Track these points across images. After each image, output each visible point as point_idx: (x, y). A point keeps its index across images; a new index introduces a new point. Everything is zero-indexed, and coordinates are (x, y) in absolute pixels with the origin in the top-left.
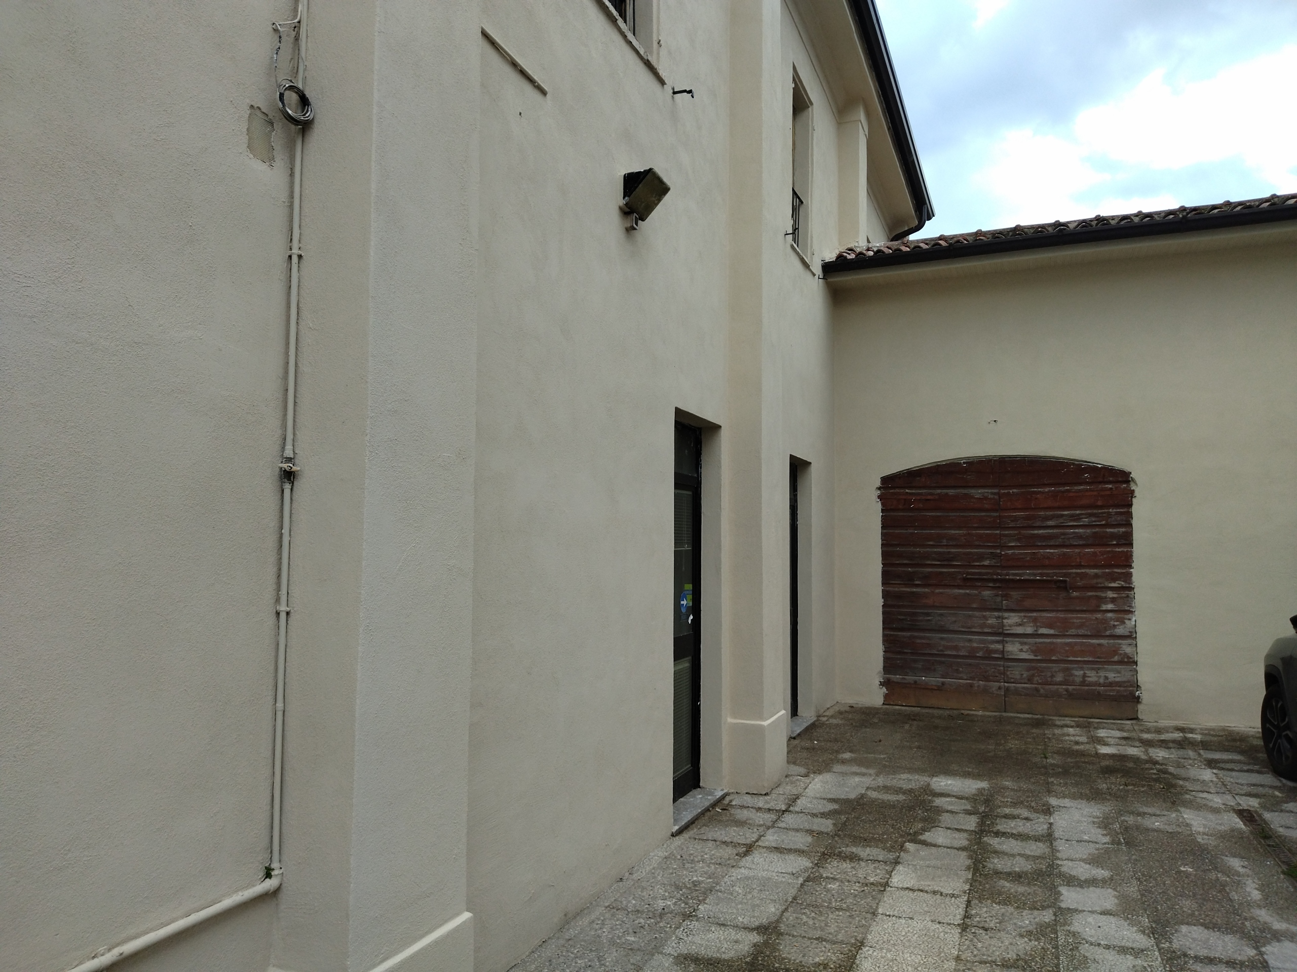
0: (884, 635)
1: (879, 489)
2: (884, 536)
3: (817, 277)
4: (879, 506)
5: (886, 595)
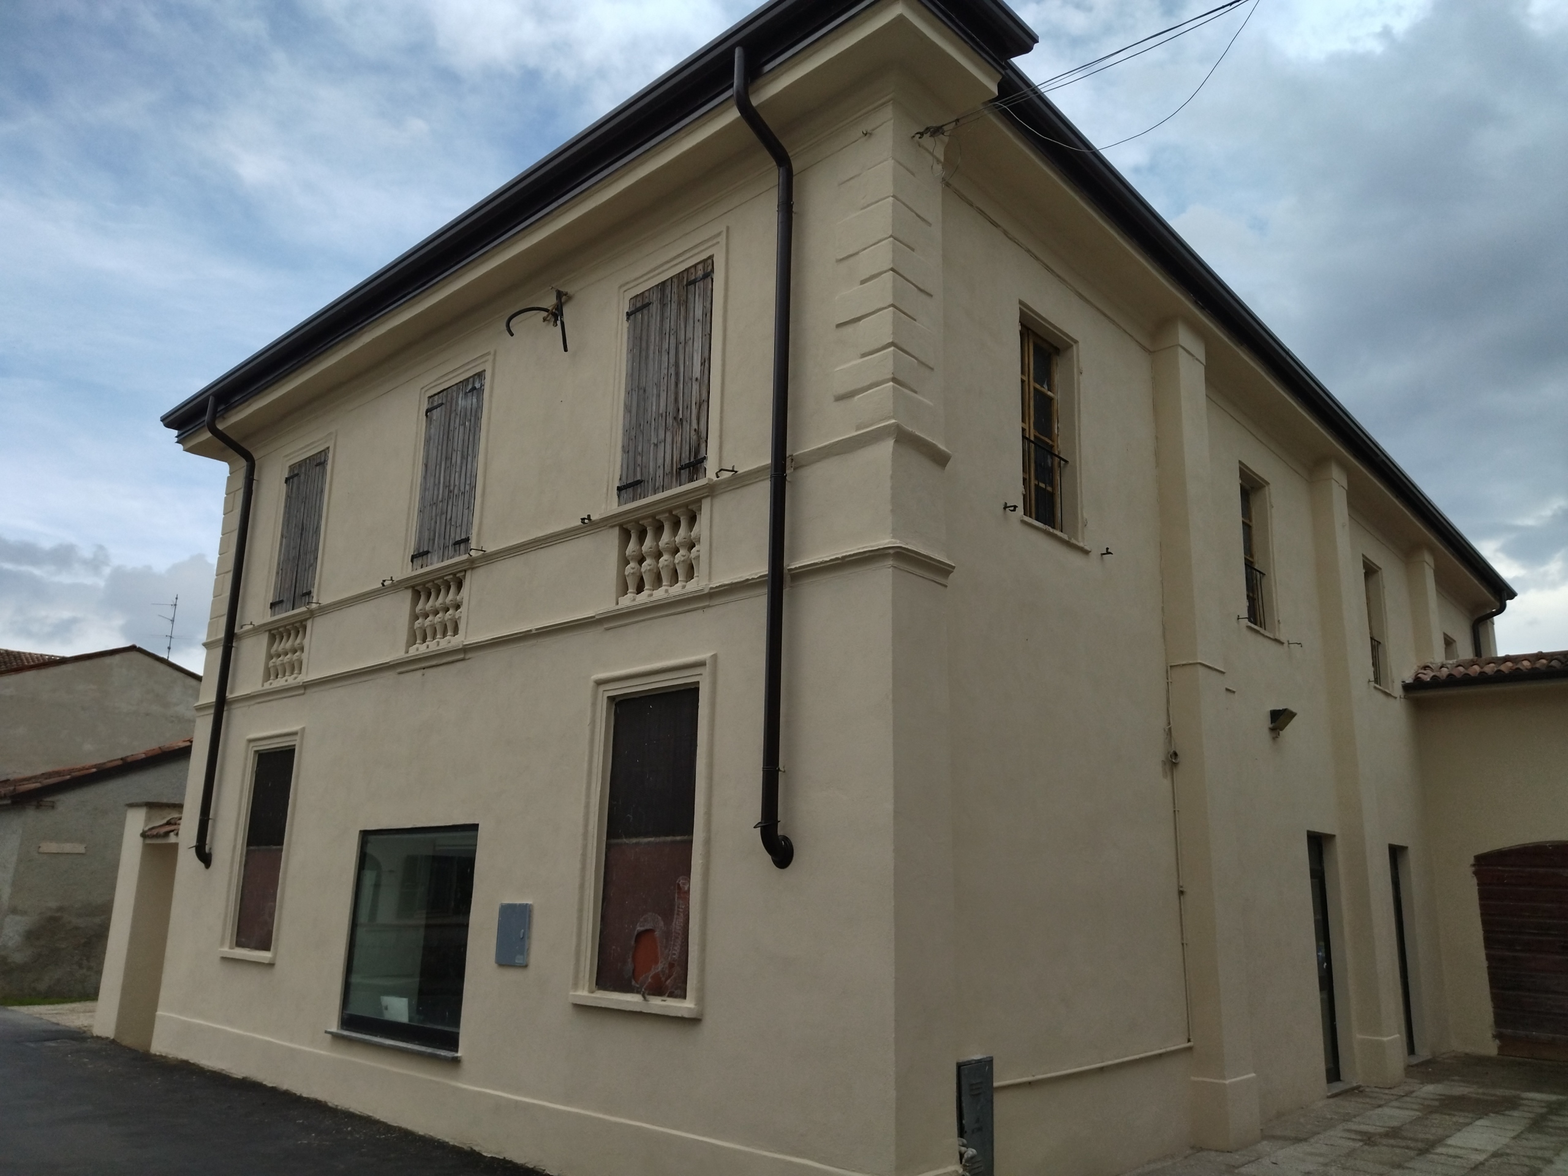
0: (1492, 993)
1: (1474, 865)
2: (1483, 907)
3: (1398, 698)
4: (1475, 881)
5: (1489, 957)
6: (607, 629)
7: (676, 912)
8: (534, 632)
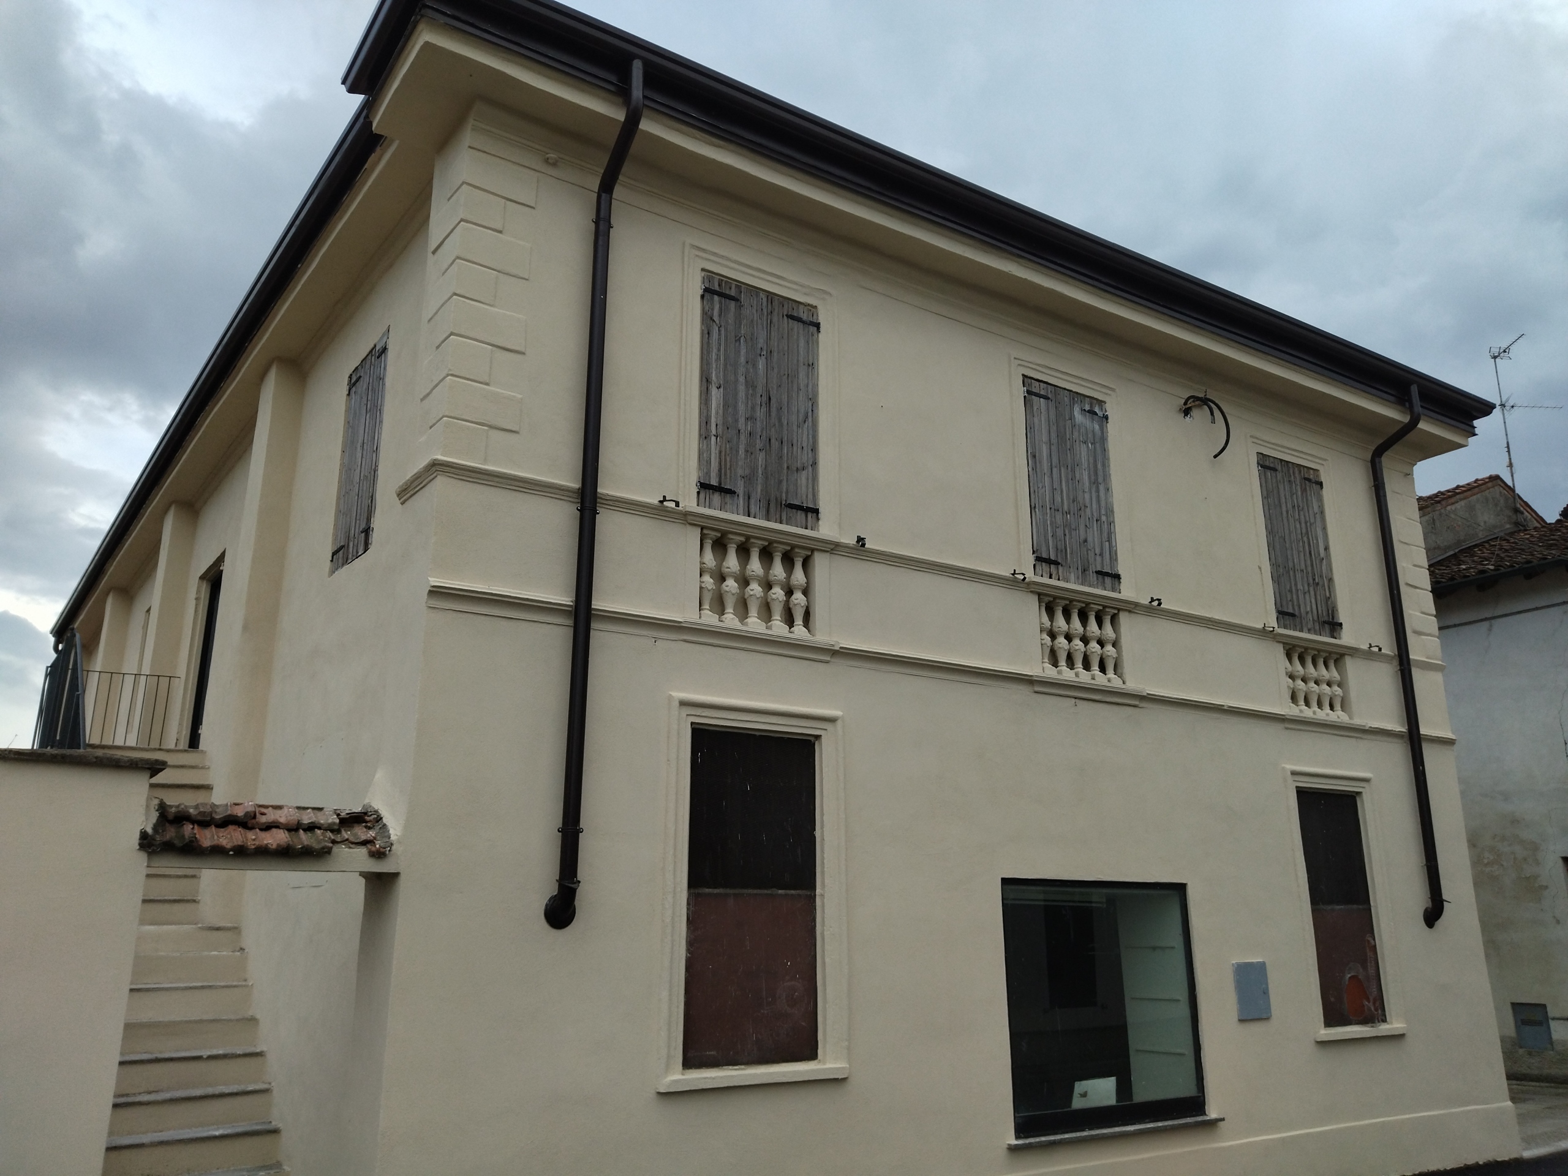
6: (1287, 728)
7: (1369, 961)
8: (1225, 708)
